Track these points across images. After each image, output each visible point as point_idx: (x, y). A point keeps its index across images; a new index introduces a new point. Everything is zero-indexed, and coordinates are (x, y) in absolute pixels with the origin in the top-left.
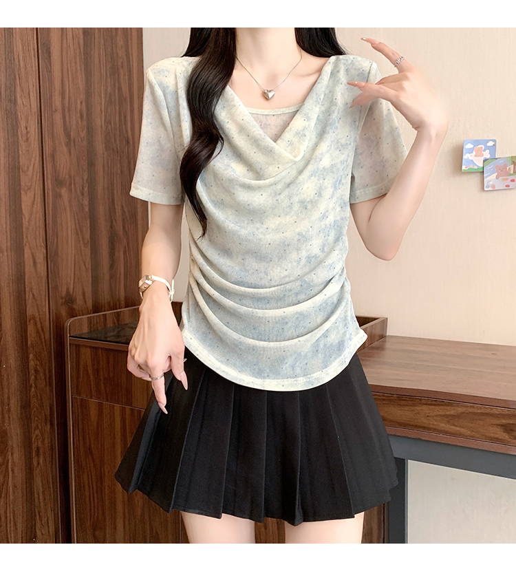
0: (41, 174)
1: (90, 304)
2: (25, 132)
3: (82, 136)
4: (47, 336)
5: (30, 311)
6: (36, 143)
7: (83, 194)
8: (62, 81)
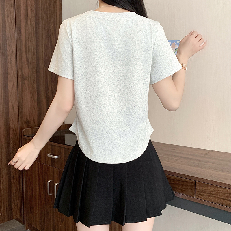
0: (17, 75)
1: (36, 123)
2: (10, 60)
3: (34, 61)
4: (18, 135)
5: (11, 125)
6: (15, 64)
7: (34, 83)
8: (26, 41)
